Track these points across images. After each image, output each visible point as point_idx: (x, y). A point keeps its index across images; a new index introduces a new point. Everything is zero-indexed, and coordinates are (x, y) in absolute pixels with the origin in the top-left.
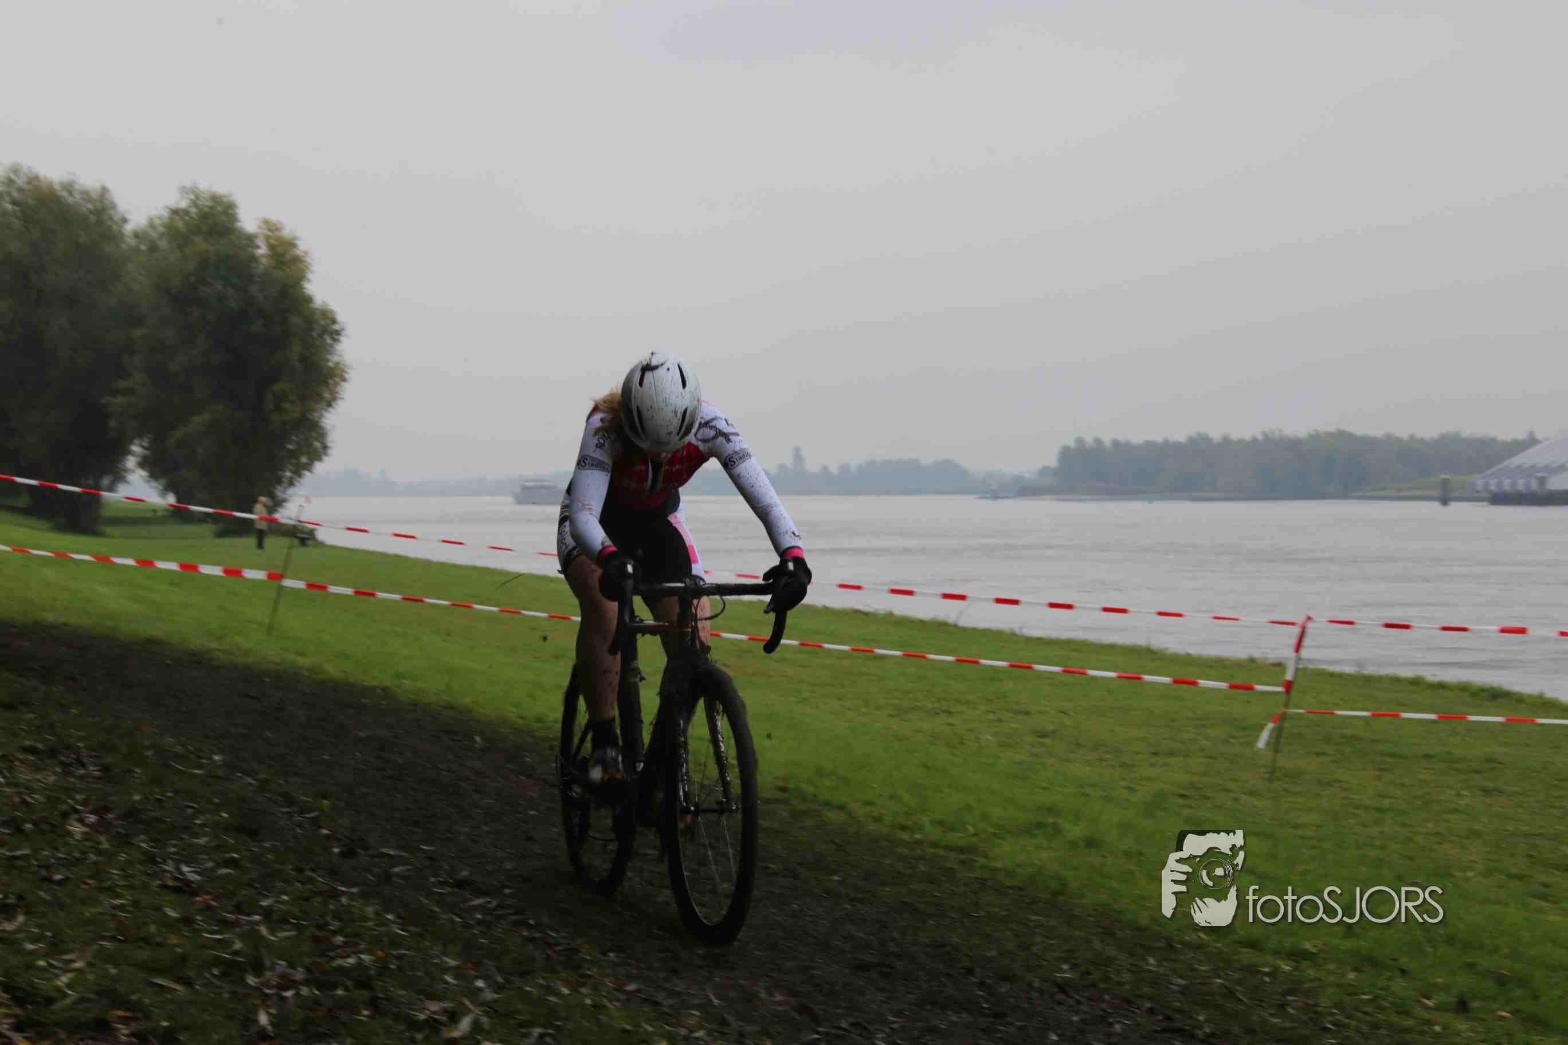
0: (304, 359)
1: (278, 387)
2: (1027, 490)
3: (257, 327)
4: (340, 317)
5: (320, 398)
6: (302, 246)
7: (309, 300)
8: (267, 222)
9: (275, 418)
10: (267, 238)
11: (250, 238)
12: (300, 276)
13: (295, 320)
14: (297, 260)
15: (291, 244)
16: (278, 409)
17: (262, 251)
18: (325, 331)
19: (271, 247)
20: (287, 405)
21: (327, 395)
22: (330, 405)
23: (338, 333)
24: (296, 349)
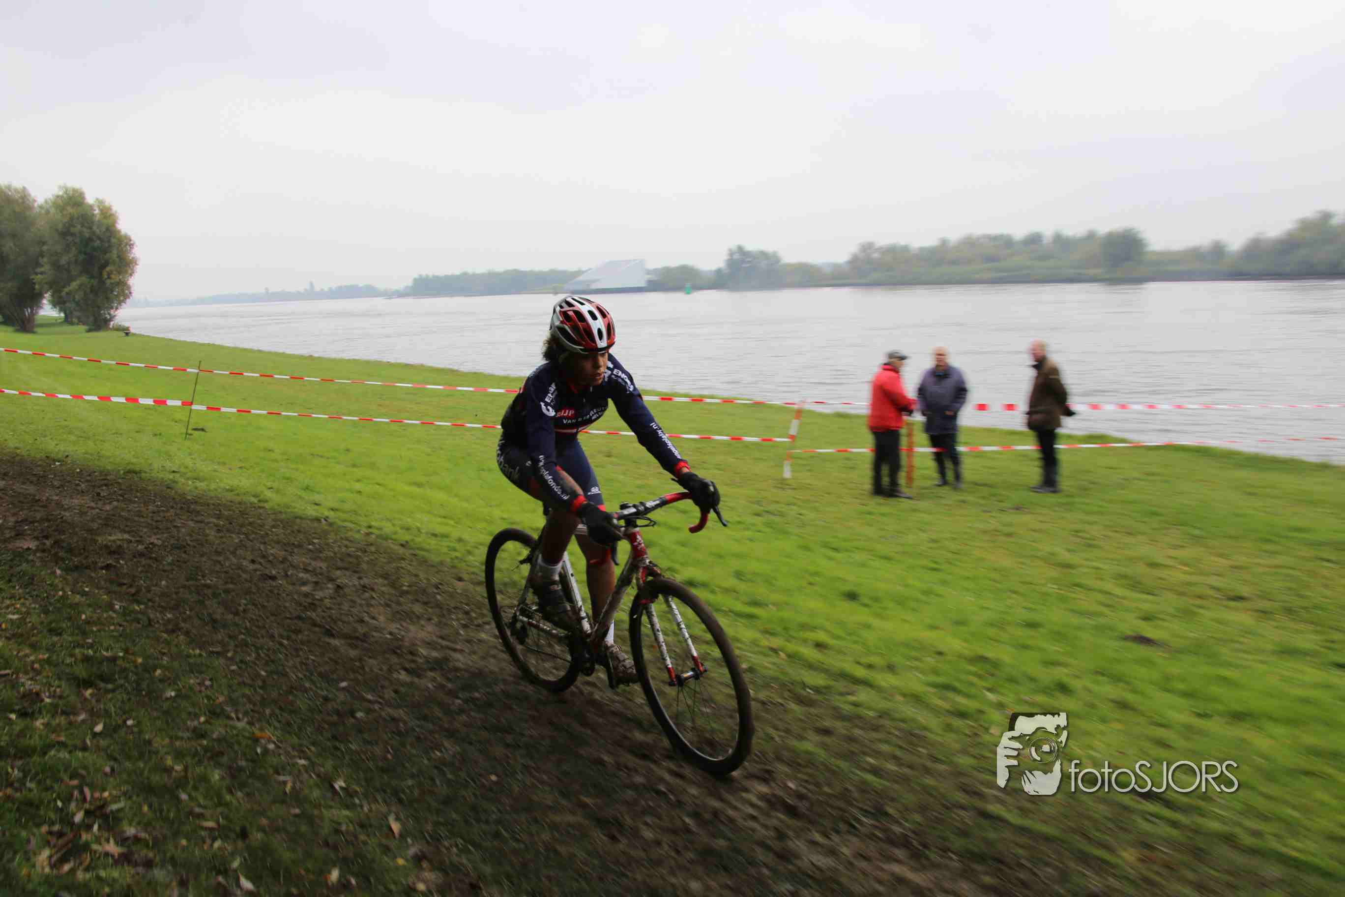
0: (119, 257)
1: (108, 269)
2: (401, 295)
3: (97, 243)
4: (133, 238)
5: (126, 272)
6: (114, 209)
7: (119, 231)
8: (97, 199)
9: (108, 282)
10: (99, 207)
11: (91, 207)
12: (114, 222)
13: (113, 240)
14: (111, 215)
15: (110, 209)
16: (109, 278)
17: (97, 212)
18: (127, 244)
19: (101, 210)
20: (113, 276)
21: (130, 272)
22: (131, 275)
23: (133, 245)
24: (115, 252)
